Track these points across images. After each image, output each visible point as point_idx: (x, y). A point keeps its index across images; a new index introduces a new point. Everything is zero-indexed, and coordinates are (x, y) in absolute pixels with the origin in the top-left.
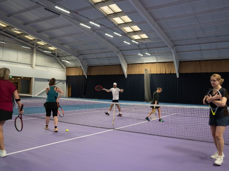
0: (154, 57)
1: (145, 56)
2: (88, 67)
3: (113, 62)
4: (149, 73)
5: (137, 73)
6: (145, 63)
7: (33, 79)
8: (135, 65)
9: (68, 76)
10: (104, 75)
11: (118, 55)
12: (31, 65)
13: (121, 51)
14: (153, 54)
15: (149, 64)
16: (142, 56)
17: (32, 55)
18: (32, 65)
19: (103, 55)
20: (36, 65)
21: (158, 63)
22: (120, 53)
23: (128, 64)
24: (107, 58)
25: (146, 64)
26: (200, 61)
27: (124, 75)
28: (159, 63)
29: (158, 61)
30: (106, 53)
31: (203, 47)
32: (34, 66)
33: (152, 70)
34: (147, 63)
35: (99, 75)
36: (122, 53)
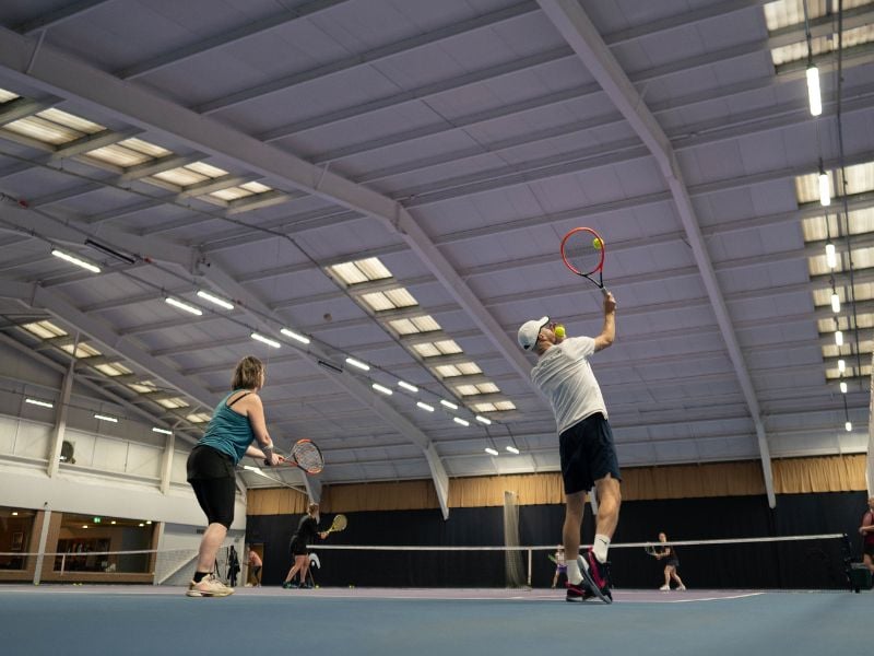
0: (529, 458)
1: (504, 454)
2: (324, 486)
3: (408, 471)
4: (515, 502)
5: (478, 505)
6: (502, 475)
7: (162, 526)
8: (474, 480)
9: (253, 516)
10: (378, 513)
11: (426, 452)
12: (158, 484)
13: (434, 441)
14: (525, 450)
15: (514, 477)
16: (494, 456)
17: (163, 452)
18: (160, 482)
19: (380, 453)
20: (172, 484)
21: (539, 473)
22: (432, 446)
23: (450, 479)
24: (389, 459)
25: (503, 478)
26: (651, 468)
27: (439, 511)
28: (542, 476)
29: (541, 469)
30: (387, 448)
31: (656, 431)
32: (166, 485)
33: (522, 495)
34: (507, 475)
35: (359, 513)
36: (436, 448)
